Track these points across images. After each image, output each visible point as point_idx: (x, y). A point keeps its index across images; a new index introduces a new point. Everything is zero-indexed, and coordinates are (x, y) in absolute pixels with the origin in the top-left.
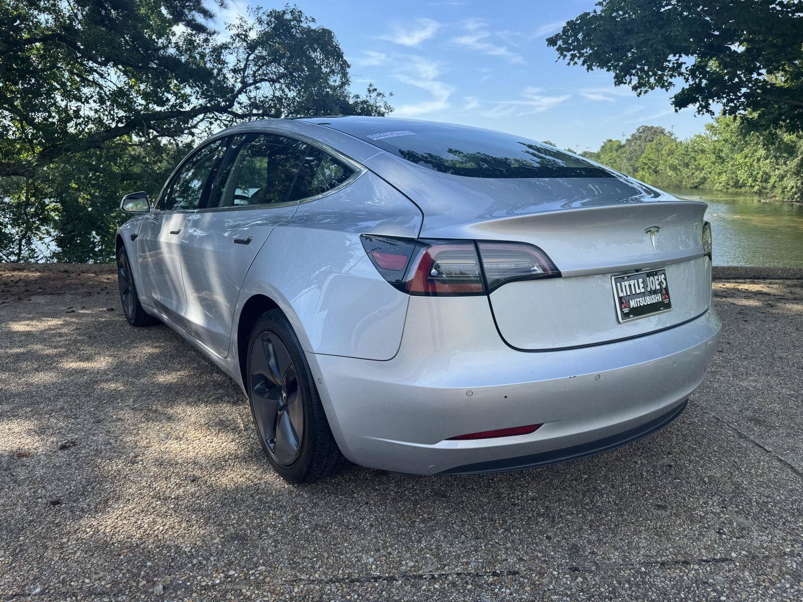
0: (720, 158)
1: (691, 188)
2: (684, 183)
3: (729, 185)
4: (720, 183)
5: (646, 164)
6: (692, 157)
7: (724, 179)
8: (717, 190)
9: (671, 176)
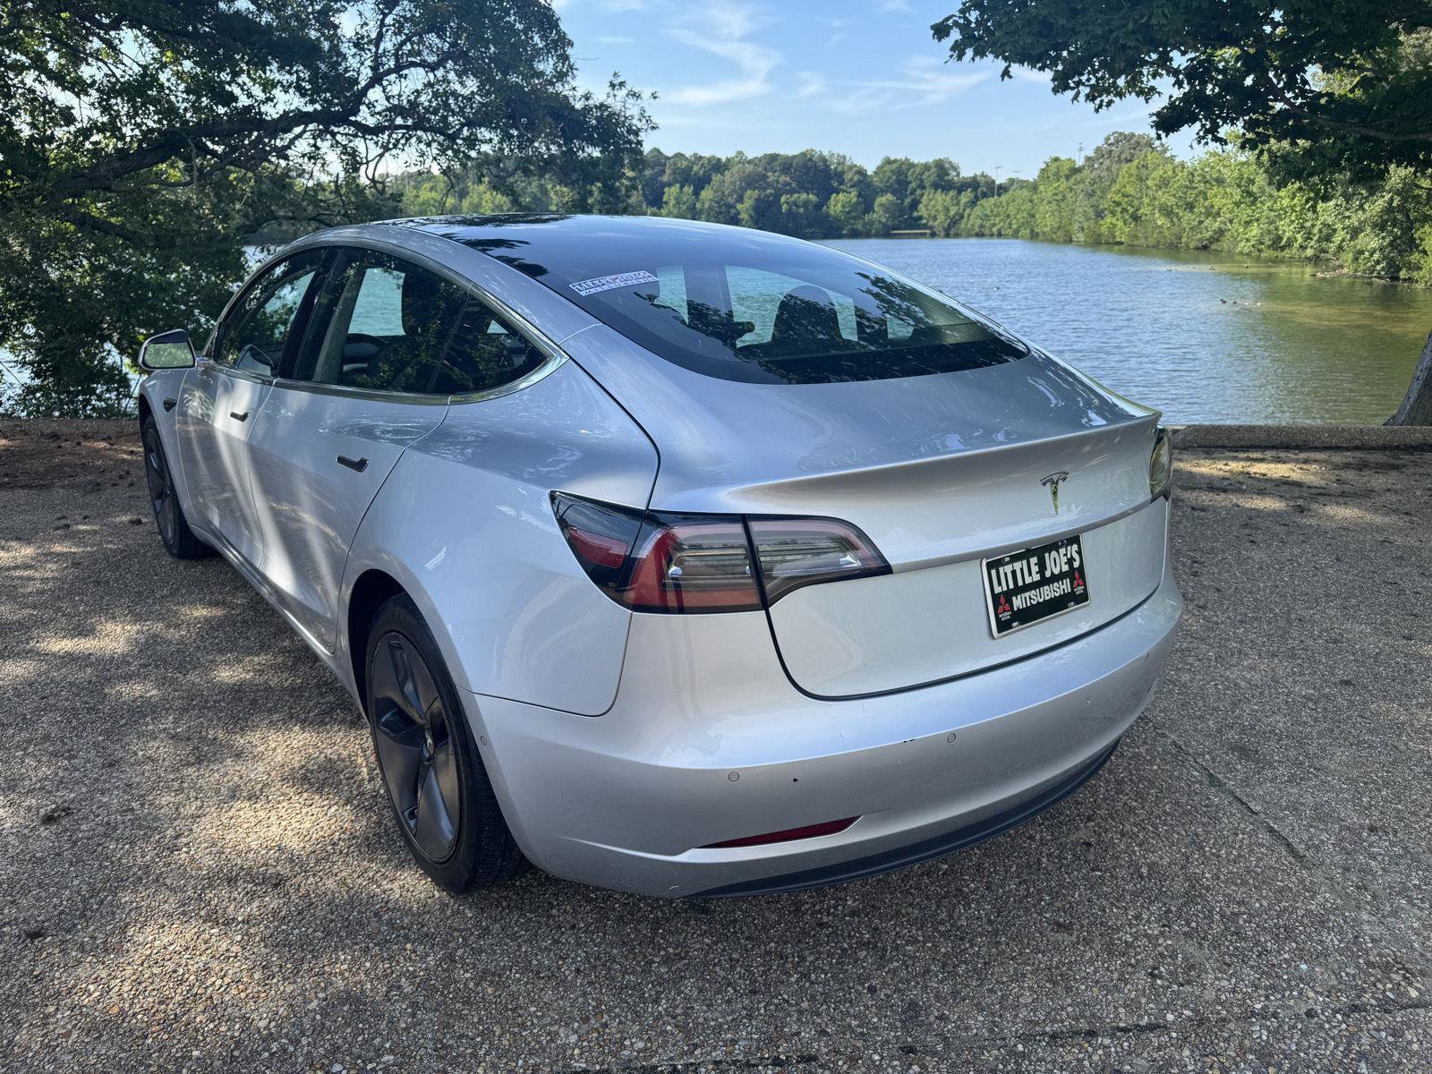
0: (1250, 194)
1: (1197, 248)
2: (1184, 240)
3: (1263, 244)
4: (1248, 240)
5: (1118, 204)
6: (1200, 192)
7: (1254, 232)
8: (1241, 253)
9: (1161, 227)
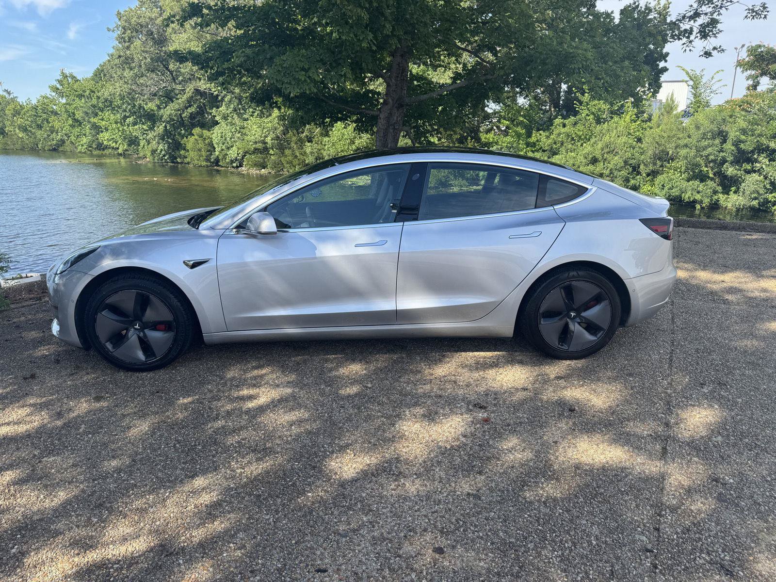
0: (76, 120)
1: (49, 150)
2: (40, 145)
3: (91, 147)
6: (45, 119)
8: (80, 152)
